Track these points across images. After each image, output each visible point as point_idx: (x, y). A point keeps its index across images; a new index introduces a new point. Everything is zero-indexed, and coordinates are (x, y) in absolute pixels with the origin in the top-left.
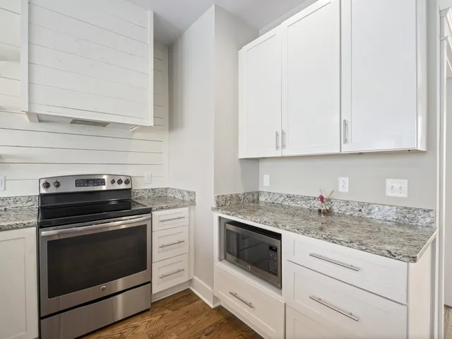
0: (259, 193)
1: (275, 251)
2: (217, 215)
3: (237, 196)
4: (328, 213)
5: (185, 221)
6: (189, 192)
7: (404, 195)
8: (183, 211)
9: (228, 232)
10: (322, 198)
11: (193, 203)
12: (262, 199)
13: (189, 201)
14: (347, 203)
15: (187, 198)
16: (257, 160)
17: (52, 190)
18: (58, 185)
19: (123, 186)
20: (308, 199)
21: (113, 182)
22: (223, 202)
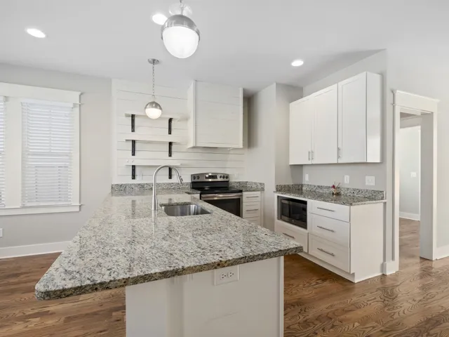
0: (302, 185)
1: (305, 210)
2: (276, 195)
3: (288, 186)
4: (338, 194)
5: (259, 199)
6: (261, 184)
7: (373, 184)
8: (258, 193)
9: (282, 204)
10: (334, 187)
11: (263, 189)
12: (304, 188)
13: (261, 188)
14: (348, 189)
15: (260, 187)
16: (302, 165)
17: (196, 180)
18: (198, 178)
19: (225, 180)
20: (329, 187)
21: (221, 177)
22: (279, 189)
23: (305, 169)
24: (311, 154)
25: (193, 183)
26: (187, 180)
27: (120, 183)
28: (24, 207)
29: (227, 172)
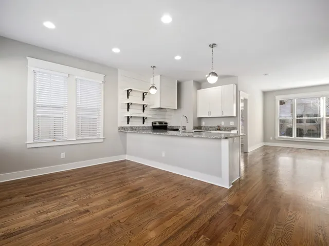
2: (194, 131)
6: (184, 127)
7: (233, 124)
10: (218, 126)
12: (202, 128)
16: (201, 118)
18: (154, 124)
19: (166, 125)
21: (164, 123)
23: (202, 120)
24: (210, 113)
25: (153, 126)
26: (150, 125)
27: (122, 126)
28: (77, 140)
29: (166, 121)
